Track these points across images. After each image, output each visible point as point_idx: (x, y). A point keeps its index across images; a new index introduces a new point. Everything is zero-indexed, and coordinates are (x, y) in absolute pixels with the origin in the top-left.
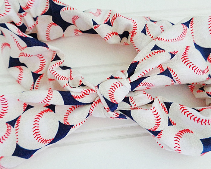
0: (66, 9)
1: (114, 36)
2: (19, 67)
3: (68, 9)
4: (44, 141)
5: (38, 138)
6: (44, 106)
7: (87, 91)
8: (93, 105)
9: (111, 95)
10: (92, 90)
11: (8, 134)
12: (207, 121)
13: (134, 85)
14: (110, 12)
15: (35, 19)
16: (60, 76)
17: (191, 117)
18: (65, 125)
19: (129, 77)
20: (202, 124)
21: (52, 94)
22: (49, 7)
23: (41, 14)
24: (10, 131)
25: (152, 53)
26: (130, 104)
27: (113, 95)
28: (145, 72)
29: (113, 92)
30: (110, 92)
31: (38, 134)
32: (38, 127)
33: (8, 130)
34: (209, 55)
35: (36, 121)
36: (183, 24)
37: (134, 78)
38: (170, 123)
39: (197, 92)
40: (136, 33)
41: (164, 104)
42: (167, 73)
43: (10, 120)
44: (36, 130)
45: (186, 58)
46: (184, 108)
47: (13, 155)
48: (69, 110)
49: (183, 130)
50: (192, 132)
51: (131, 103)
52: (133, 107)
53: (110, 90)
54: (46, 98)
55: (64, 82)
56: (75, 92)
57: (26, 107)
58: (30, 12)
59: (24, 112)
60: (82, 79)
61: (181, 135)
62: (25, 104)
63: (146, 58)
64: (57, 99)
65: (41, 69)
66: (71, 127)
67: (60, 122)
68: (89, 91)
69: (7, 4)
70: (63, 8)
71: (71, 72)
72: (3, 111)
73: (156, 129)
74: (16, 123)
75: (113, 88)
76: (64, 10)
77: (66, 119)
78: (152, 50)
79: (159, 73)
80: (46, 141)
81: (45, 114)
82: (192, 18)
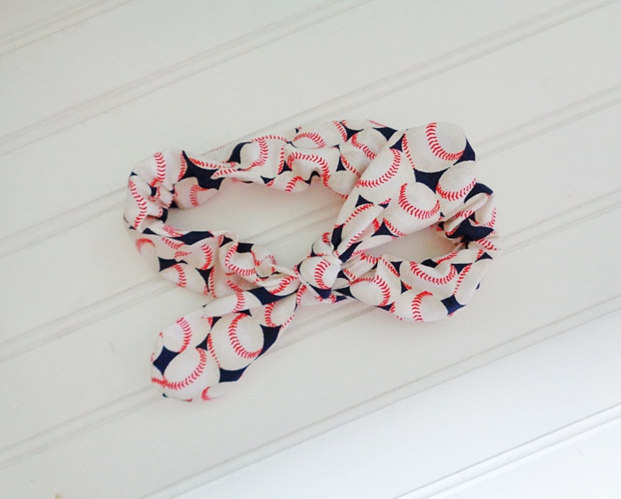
1: (298, 183)
2: (175, 266)
3: (221, 173)
5: (243, 353)
6: (235, 313)
7: (287, 280)
8: (299, 293)
9: (320, 281)
10: (292, 277)
11: (204, 360)
12: (443, 280)
13: (345, 257)
14: (282, 151)
15: (173, 192)
17: (425, 278)
18: (269, 328)
19: (335, 249)
20: (438, 284)
21: (243, 298)
22: (186, 167)
23: (178, 180)
24: (205, 356)
25: (358, 210)
26: (348, 279)
27: (322, 280)
28: (354, 239)
29: (320, 276)
30: (317, 277)
31: (241, 349)
32: (237, 341)
33: (201, 355)
34: (438, 182)
35: (232, 333)
36: (391, 148)
37: (342, 249)
38: (404, 288)
41: (391, 265)
42: (382, 229)
43: (200, 343)
44: (236, 345)
45: (404, 201)
47: (221, 381)
49: (420, 294)
50: (431, 294)
51: (348, 277)
52: (352, 281)
53: (316, 274)
54: (237, 306)
55: (253, 278)
56: (271, 285)
57: (212, 321)
58: (163, 186)
59: (212, 328)
60: (273, 266)
61: (419, 301)
62: (209, 318)
63: (352, 217)
64: (251, 302)
65: (209, 260)
66: (278, 328)
67: (262, 326)
68: (289, 279)
69: (139, 199)
70: (214, 173)
71: (254, 255)
72: (186, 336)
73: (386, 303)
74: (208, 345)
77: (268, 320)
78: (357, 206)
79: (373, 233)
80: (253, 354)
81: (239, 321)
82: (404, 135)
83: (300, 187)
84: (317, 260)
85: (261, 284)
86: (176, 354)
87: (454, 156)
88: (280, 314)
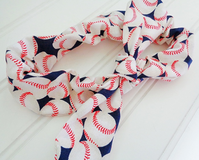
0: (58, 39)
2: (48, 104)
3: (59, 38)
4: (112, 131)
5: (107, 132)
6: (92, 112)
7: (113, 80)
8: (120, 87)
10: (115, 77)
11: (88, 147)
12: (181, 49)
13: (135, 56)
14: (83, 24)
16: (89, 84)
17: (172, 54)
18: (115, 112)
19: (129, 55)
20: (180, 53)
21: (96, 97)
22: (37, 46)
23: (34, 55)
24: (87, 144)
25: (131, 33)
27: (131, 70)
28: (136, 45)
29: (130, 68)
30: (128, 69)
31: (105, 130)
32: (101, 126)
33: (85, 145)
34: (154, 16)
35: (96, 124)
36: (130, 7)
38: (165, 65)
39: (160, 41)
40: (109, 28)
41: (153, 58)
42: (145, 39)
43: (81, 138)
44: (101, 129)
45: (147, 25)
46: (166, 52)
47: (102, 156)
48: (108, 102)
49: (173, 64)
50: (178, 61)
52: (141, 71)
53: (127, 68)
54: (94, 103)
55: (96, 85)
56: (107, 86)
57: (82, 122)
59: (84, 126)
61: (174, 67)
62: (80, 121)
63: (129, 38)
65: (67, 91)
66: (119, 110)
67: (109, 114)
68: (114, 79)
70: (55, 39)
72: (71, 136)
73: (162, 72)
74: (86, 137)
75: (128, 66)
76: (56, 40)
77: (111, 108)
78: (129, 31)
79: (142, 41)
80: (113, 130)
81: (97, 116)
82: (132, 1)
83: (97, 40)
84: (124, 63)
85: (101, 87)
86: (71, 149)
87: (155, 3)
88: (116, 102)
